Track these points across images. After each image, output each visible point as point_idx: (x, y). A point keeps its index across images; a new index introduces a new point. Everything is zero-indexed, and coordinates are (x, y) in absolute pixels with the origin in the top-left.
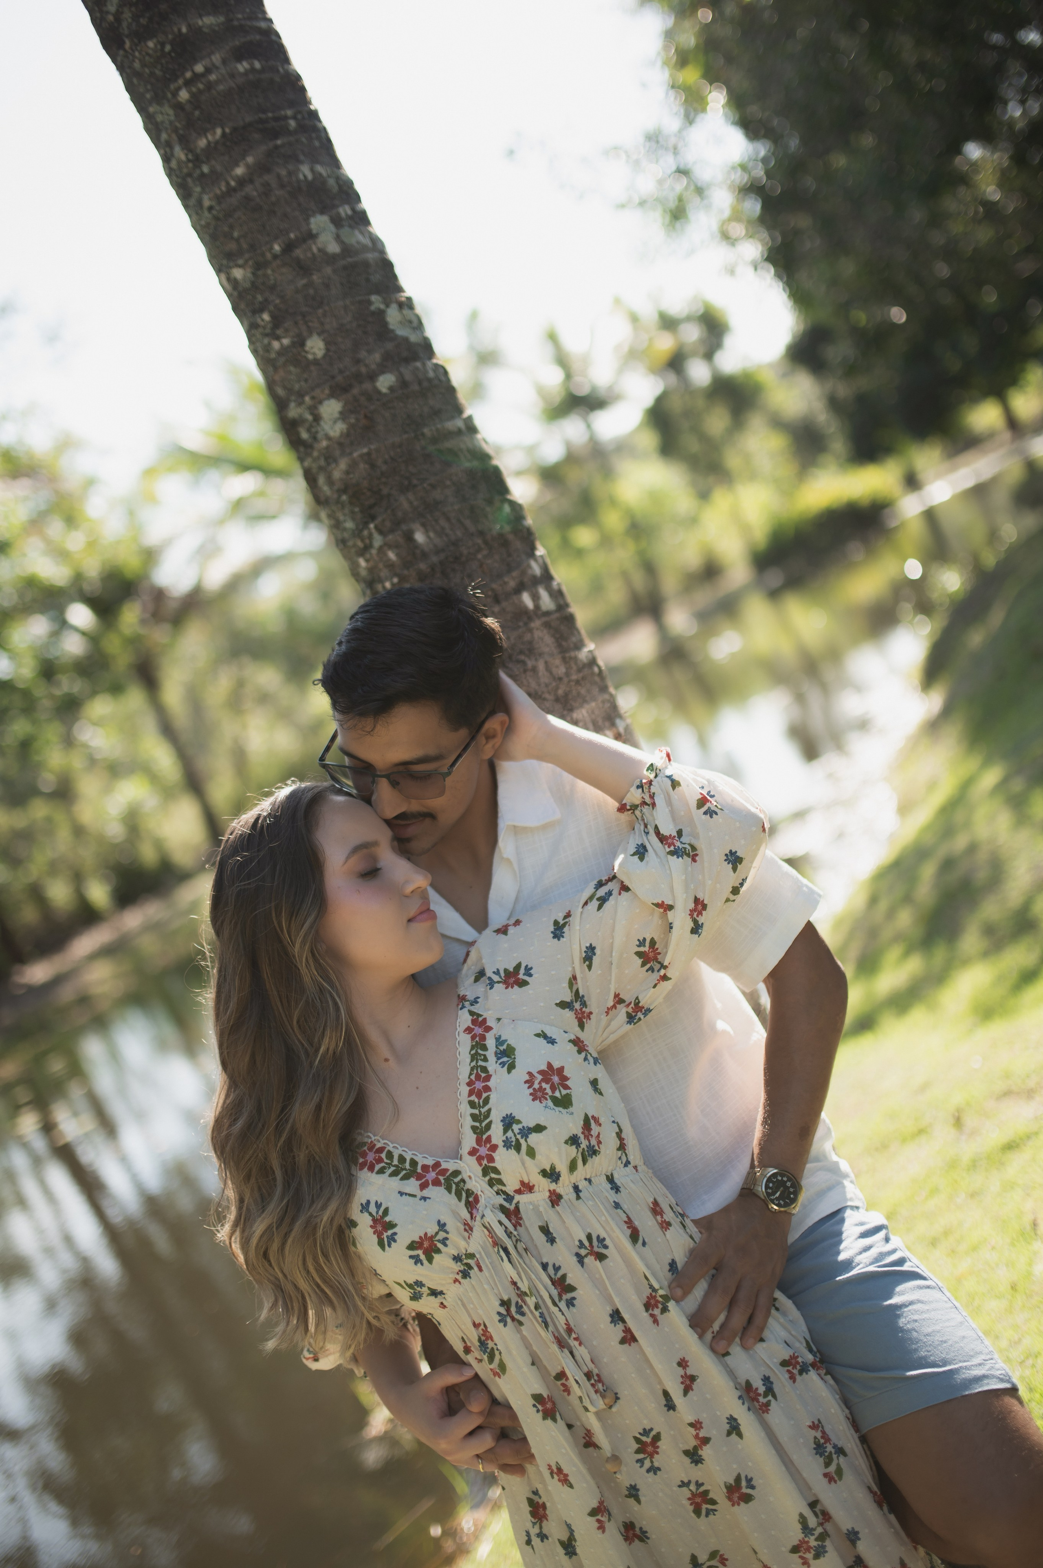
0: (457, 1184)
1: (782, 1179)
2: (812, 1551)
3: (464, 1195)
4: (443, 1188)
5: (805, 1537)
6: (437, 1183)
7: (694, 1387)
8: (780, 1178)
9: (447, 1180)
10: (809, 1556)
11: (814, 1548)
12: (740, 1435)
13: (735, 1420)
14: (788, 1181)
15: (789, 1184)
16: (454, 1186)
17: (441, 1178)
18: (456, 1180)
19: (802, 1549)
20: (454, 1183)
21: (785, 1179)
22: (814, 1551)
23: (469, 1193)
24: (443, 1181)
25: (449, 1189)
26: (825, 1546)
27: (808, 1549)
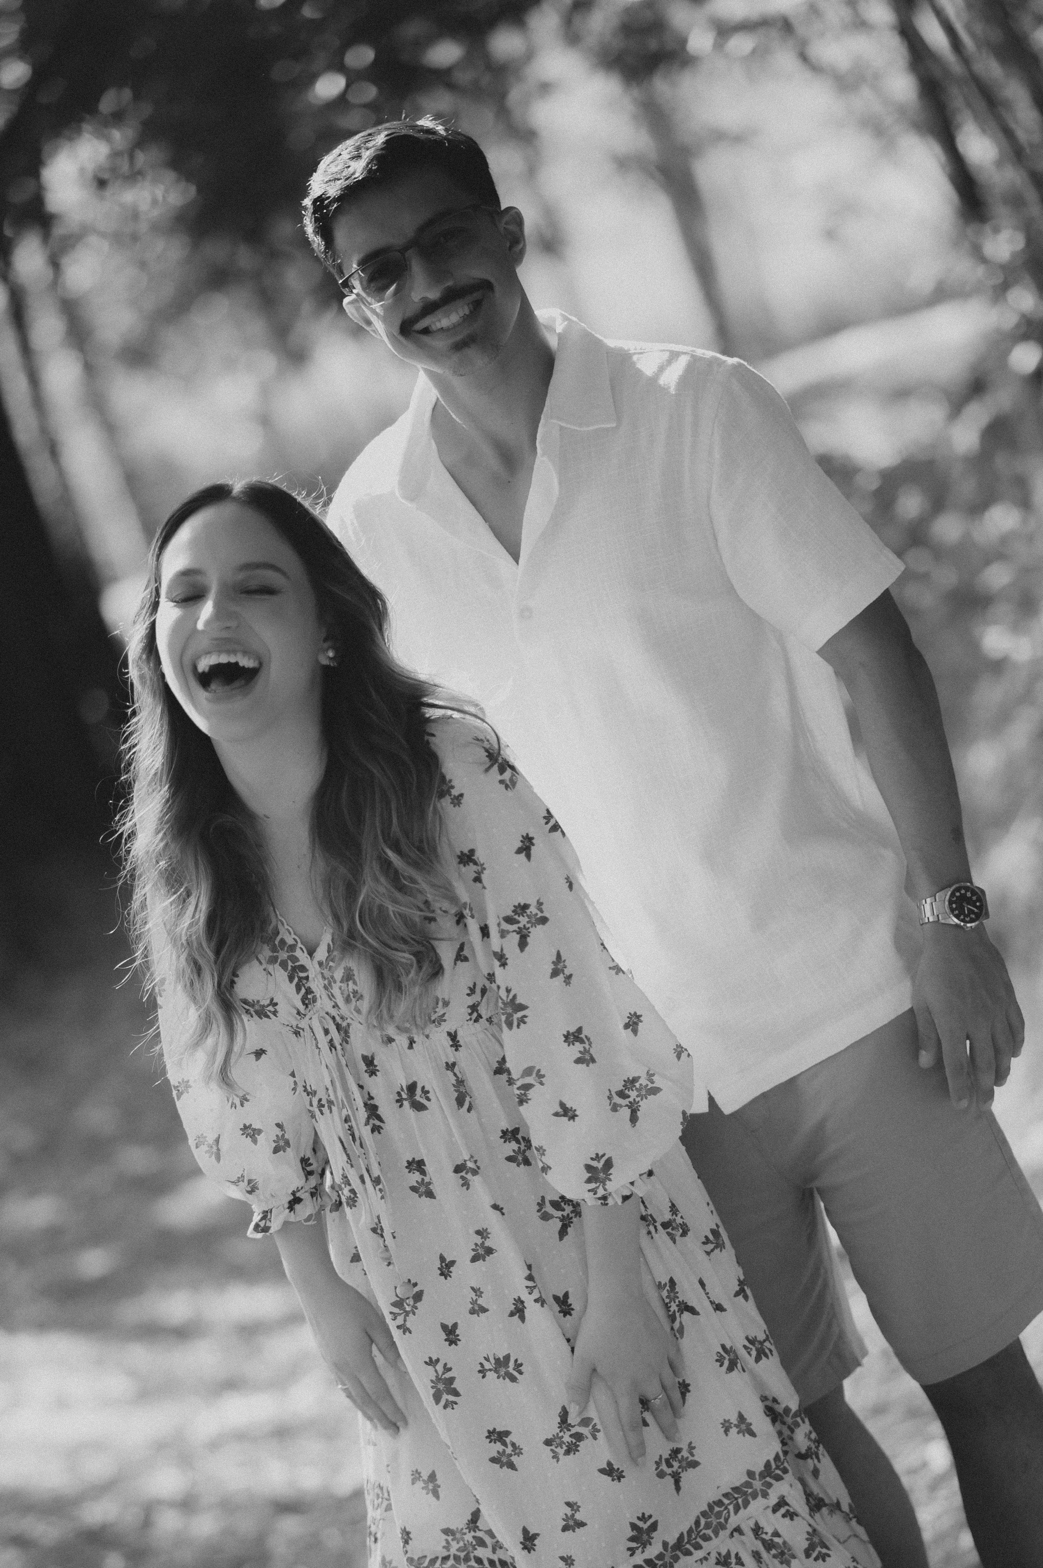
0: (300, 979)
1: (960, 893)
2: (564, 1446)
3: (303, 991)
4: (286, 973)
5: (560, 1432)
6: (284, 965)
7: (487, 1258)
8: (958, 894)
9: (294, 969)
10: (561, 1451)
11: (567, 1444)
12: (522, 1318)
13: (522, 1302)
14: (966, 892)
15: (969, 894)
16: (296, 980)
17: (290, 964)
18: (302, 975)
19: (555, 1443)
20: (298, 977)
21: (963, 892)
22: (566, 1446)
23: (309, 991)
24: (290, 968)
25: (291, 979)
26: (578, 1446)
27: (560, 1445)
